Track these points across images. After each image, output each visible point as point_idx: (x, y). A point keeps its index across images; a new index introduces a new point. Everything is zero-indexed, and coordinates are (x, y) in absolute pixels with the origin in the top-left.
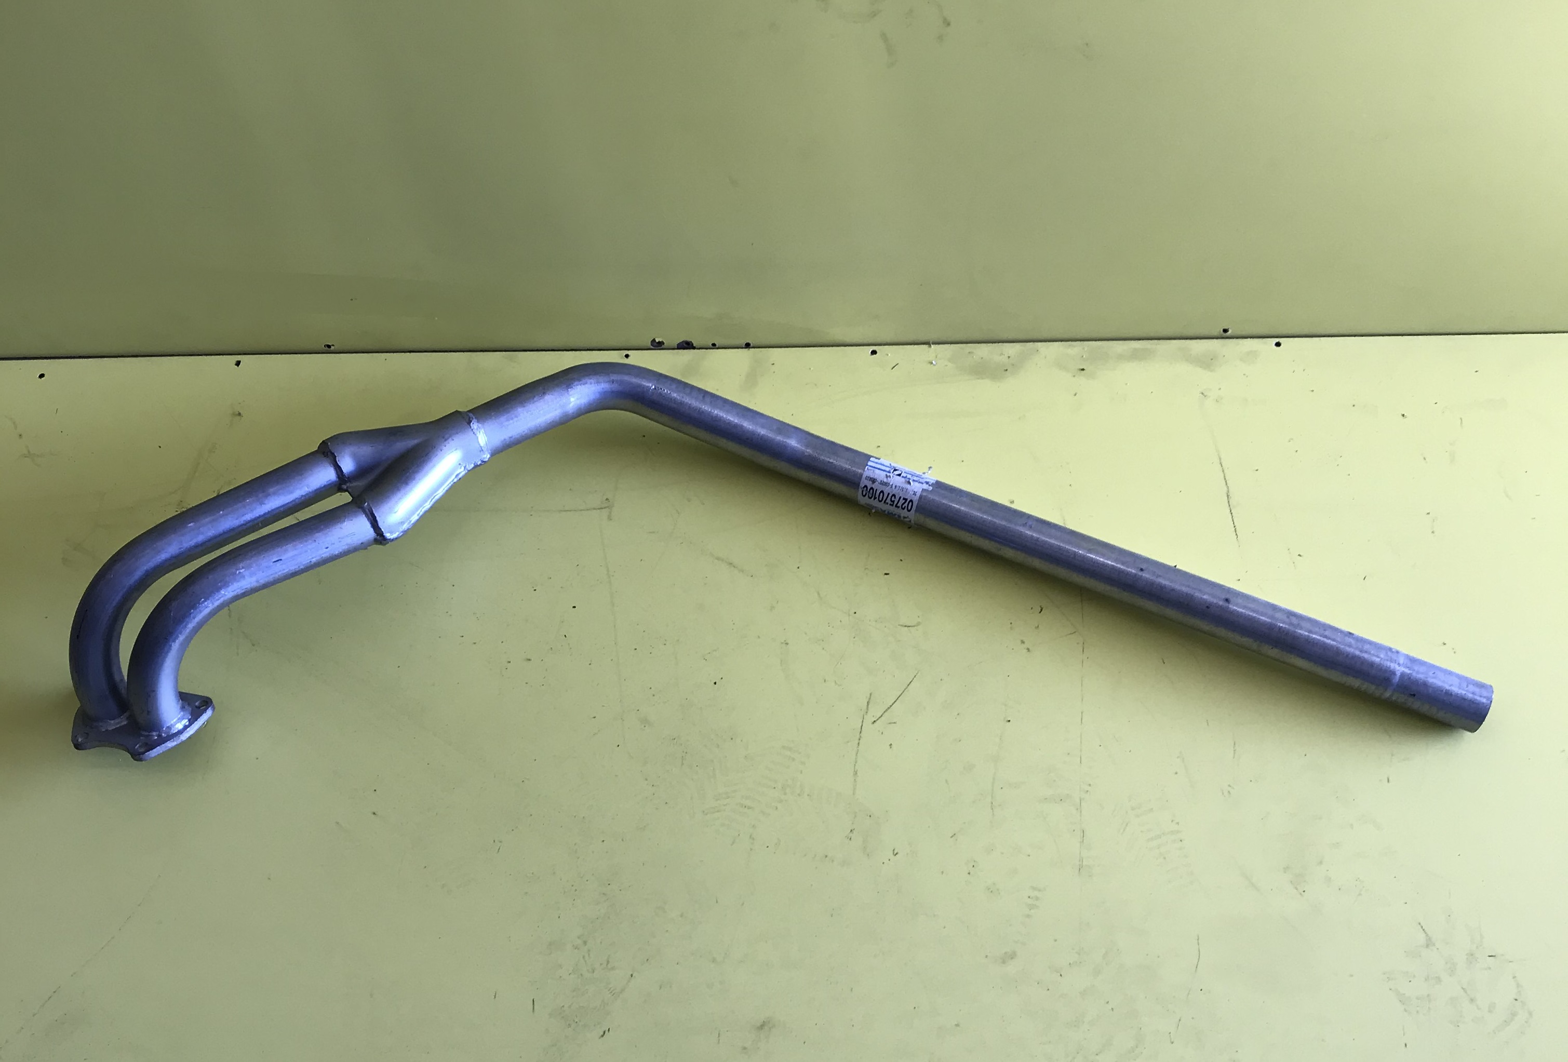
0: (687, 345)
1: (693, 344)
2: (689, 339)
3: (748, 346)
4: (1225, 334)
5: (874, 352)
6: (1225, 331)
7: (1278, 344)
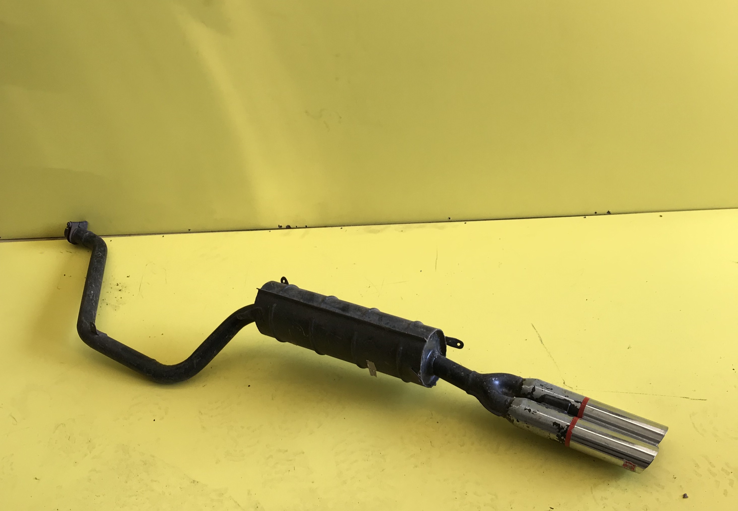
0: (288, 227)
1: (290, 226)
2: (289, 224)
3: (306, 227)
5: (342, 228)
6: (449, 218)
7: (465, 223)
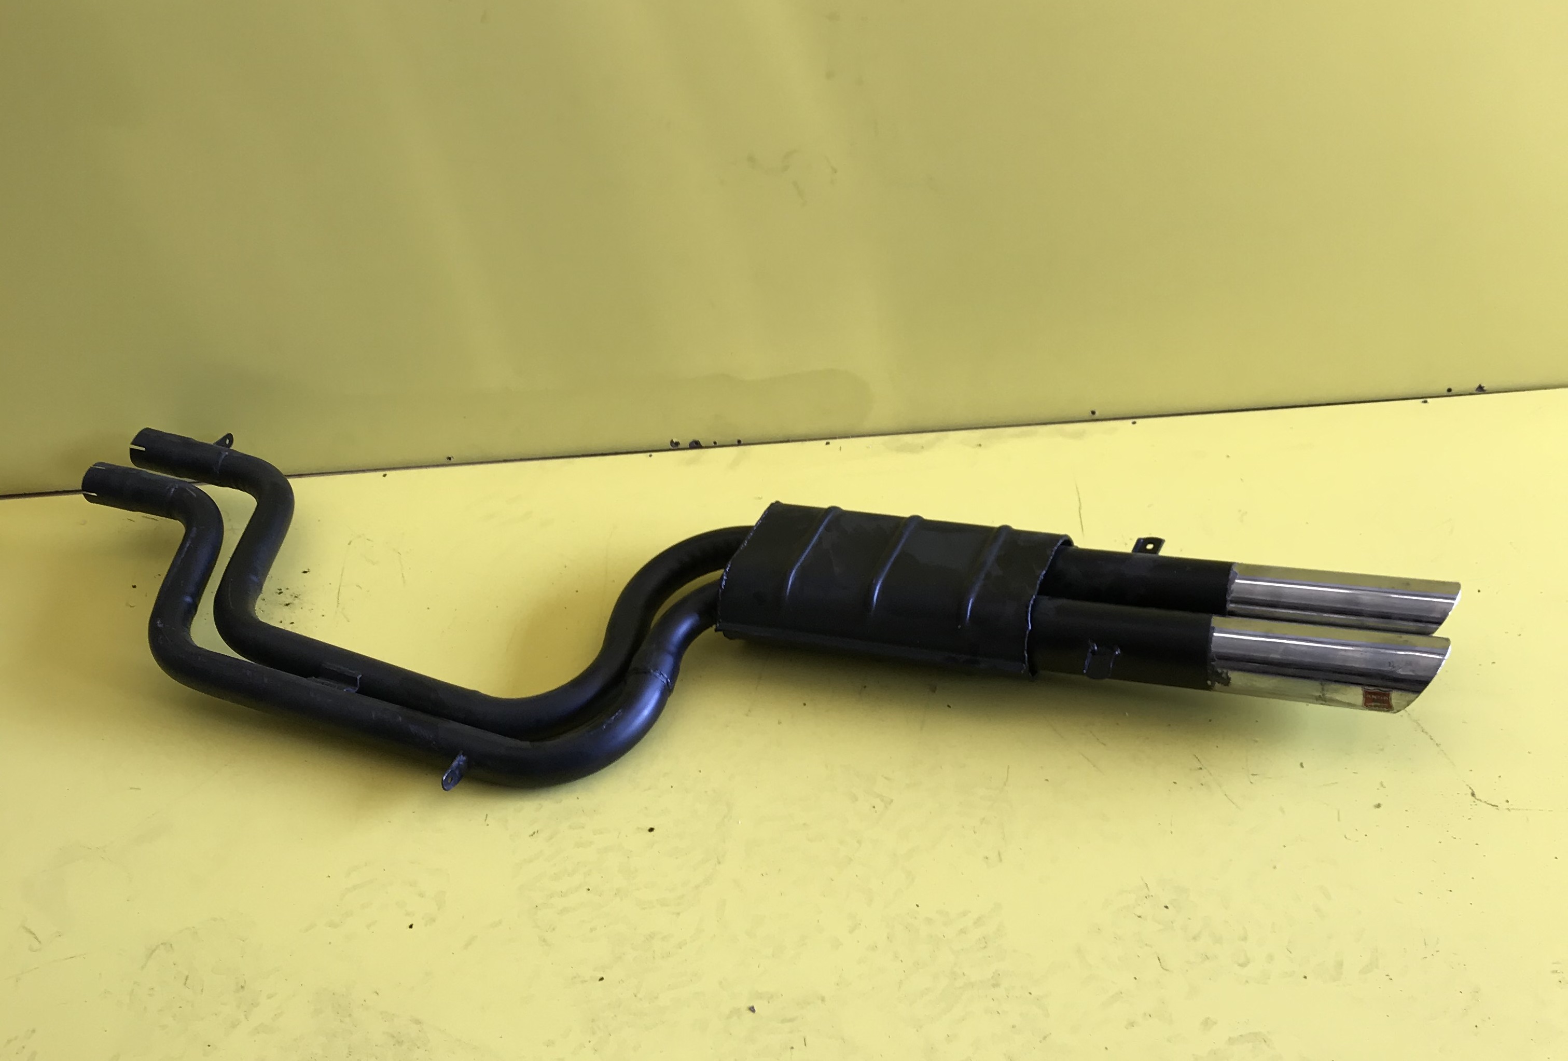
0: (696, 445)
1: (700, 444)
2: (697, 439)
3: (739, 443)
4: (1093, 417)
5: (828, 443)
6: (1093, 413)
7: (1134, 423)
